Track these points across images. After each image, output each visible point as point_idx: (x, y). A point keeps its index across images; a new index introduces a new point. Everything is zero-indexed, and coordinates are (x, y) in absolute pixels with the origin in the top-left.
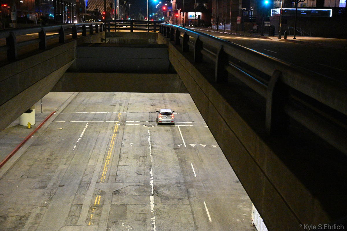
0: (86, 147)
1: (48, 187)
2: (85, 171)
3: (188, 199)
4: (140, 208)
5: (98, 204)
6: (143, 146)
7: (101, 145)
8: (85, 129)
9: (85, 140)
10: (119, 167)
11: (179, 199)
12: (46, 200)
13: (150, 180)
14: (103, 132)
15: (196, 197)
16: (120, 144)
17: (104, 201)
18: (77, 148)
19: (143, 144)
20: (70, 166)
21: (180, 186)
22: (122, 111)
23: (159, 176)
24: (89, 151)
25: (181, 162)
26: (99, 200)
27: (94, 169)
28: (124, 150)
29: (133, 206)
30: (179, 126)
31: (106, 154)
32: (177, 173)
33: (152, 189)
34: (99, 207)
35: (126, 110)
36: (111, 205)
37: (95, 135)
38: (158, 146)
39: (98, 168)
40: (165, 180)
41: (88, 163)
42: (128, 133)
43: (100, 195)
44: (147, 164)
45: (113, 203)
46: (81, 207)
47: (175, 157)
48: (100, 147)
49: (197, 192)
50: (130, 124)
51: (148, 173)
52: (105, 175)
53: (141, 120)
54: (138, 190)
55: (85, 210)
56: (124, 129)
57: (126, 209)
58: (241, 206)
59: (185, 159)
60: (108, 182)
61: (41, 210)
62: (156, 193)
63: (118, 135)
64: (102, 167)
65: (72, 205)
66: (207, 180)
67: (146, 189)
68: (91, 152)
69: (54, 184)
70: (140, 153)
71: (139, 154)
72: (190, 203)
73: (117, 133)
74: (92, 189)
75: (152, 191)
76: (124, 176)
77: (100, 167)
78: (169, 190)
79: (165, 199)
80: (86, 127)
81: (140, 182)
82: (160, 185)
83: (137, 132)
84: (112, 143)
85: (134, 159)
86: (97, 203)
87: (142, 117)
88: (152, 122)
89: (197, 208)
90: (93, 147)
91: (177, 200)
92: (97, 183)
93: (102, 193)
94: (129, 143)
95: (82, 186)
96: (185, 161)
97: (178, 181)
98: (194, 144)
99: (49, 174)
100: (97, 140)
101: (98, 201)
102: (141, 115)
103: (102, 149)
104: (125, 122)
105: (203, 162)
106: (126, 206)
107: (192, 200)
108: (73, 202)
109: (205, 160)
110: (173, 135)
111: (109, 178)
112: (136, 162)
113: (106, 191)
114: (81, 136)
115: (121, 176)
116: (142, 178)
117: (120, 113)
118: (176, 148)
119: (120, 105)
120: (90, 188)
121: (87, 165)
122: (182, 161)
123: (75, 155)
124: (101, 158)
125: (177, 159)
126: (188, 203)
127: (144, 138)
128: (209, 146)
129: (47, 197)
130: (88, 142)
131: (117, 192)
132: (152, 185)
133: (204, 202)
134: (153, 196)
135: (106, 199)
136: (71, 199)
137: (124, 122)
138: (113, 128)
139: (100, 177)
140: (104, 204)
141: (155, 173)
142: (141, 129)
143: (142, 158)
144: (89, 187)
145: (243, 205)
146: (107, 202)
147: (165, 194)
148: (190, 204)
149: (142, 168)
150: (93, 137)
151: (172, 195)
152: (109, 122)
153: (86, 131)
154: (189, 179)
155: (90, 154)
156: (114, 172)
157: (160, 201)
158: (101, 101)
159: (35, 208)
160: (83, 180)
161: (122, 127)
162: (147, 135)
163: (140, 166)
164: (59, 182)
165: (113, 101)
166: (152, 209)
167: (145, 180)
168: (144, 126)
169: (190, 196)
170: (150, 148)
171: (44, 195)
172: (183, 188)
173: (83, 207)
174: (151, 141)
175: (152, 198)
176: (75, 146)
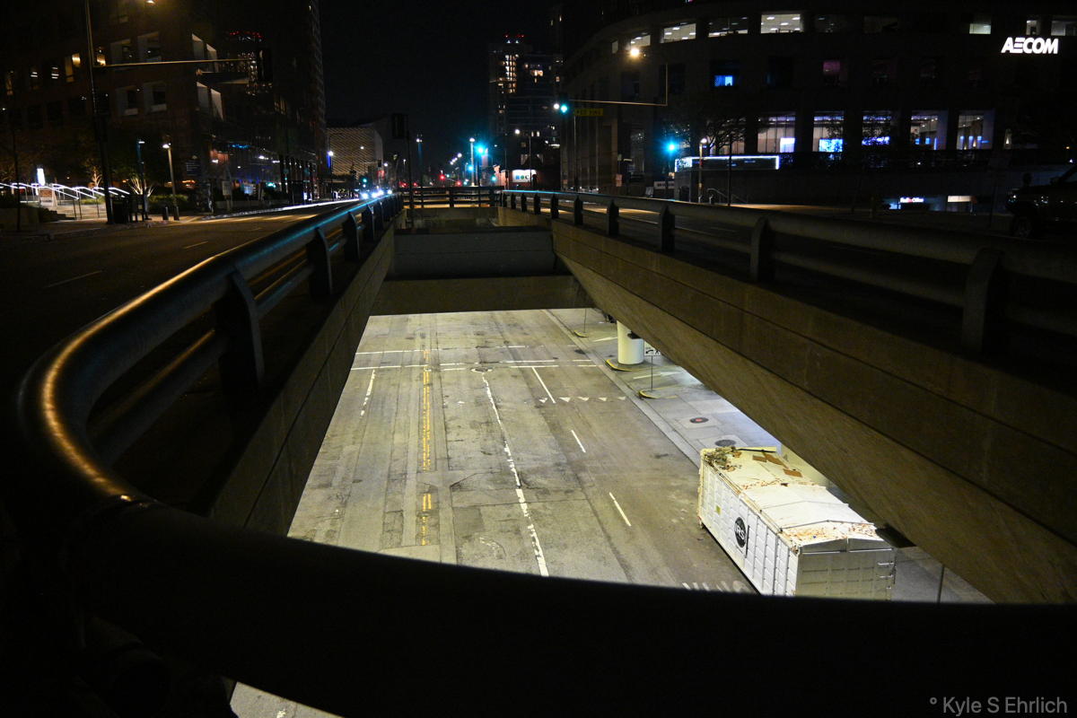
0: (382, 414)
1: (335, 484)
2: (391, 453)
3: (582, 491)
4: (505, 511)
5: (430, 508)
6: (481, 405)
7: (407, 408)
8: (372, 381)
9: (377, 401)
10: (449, 444)
11: (567, 492)
12: (337, 508)
13: (509, 463)
14: (404, 384)
15: (594, 485)
16: (440, 404)
17: (438, 502)
18: (367, 414)
19: (480, 402)
20: (363, 447)
21: (562, 470)
22: (428, 346)
23: (522, 455)
24: (389, 418)
25: (554, 429)
26: (429, 501)
27: (406, 450)
28: (449, 413)
29: (490, 509)
30: (536, 369)
31: (420, 423)
32: (550, 447)
33: (517, 478)
34: (433, 513)
35: (434, 345)
36: (453, 508)
37: (392, 390)
38: (508, 405)
39: (413, 448)
40: (535, 460)
41: (393, 439)
42: (449, 384)
43: (428, 492)
44: (497, 434)
45: (455, 505)
46: (402, 515)
47: (542, 421)
48: (407, 412)
49: (593, 479)
50: (448, 368)
51: (502, 450)
52: (429, 458)
53: (466, 361)
54: (493, 481)
55: (410, 520)
56: (440, 378)
57: (480, 514)
58: (673, 496)
59: (558, 423)
60: (436, 469)
61: (332, 524)
62: (525, 484)
63: (432, 389)
64: (420, 446)
65: (384, 512)
66: (605, 456)
67: (506, 478)
68: (393, 420)
69: (344, 479)
70: (479, 417)
71: (477, 420)
72: (586, 496)
73: (430, 384)
74: (412, 482)
75: (517, 480)
76: (463, 459)
77: (417, 444)
78: (546, 478)
79: (542, 493)
80: (373, 377)
81: (493, 466)
82: (528, 471)
83: (464, 382)
84: (427, 404)
85: (472, 427)
86: (427, 506)
87: (466, 356)
88: (485, 362)
89: (600, 505)
90: (395, 411)
91: (563, 493)
92: (418, 472)
93: (432, 490)
94: (456, 402)
95: (393, 480)
96: (560, 428)
97: (557, 461)
98: (567, 396)
99: (330, 462)
100: (398, 399)
101: (427, 502)
102: (464, 352)
103: (411, 415)
104: (438, 365)
105: (590, 426)
106: (479, 510)
107: (590, 492)
108: (385, 506)
109: (595, 425)
110: (528, 384)
111: (436, 463)
112: (476, 433)
113: (437, 486)
114: (368, 394)
115: (456, 459)
116: (493, 459)
117: (427, 351)
118: (539, 406)
119: (423, 336)
120: (408, 482)
121: (393, 444)
122: (555, 427)
123: (368, 427)
124: (413, 429)
125: (546, 424)
126: (584, 497)
127: (479, 392)
128: (593, 399)
129: (336, 502)
130: (383, 403)
131: (456, 487)
132: (514, 470)
133: (611, 494)
134: (521, 490)
135: (441, 499)
136: (381, 502)
137: (436, 366)
138: (421, 377)
139: (420, 462)
140: (438, 508)
141: (514, 451)
142: (470, 377)
143: (484, 427)
144: (405, 479)
145: (677, 495)
146: (445, 504)
147: (540, 484)
148: (589, 500)
149: (490, 442)
150: (390, 395)
151: (553, 485)
152: (411, 368)
153: (374, 384)
154: (574, 456)
155: (392, 424)
156: (441, 452)
157: (535, 497)
158: (387, 332)
159: (322, 521)
160: (393, 469)
161: (436, 375)
162: (484, 387)
163: (485, 440)
164: (351, 475)
165: (409, 332)
166: (525, 512)
167: (500, 464)
168: (473, 370)
169: (585, 485)
170: (494, 407)
171: (330, 498)
172: (569, 472)
173: (404, 515)
174: (493, 397)
175: (520, 492)
176: (363, 412)
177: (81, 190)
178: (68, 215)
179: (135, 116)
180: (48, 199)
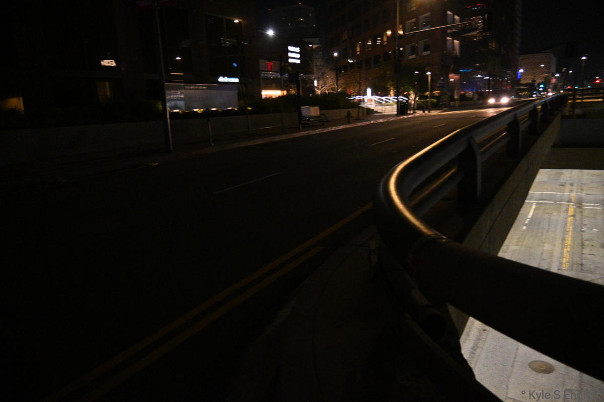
0: (538, 229)
2: (542, 254)
7: (556, 229)
8: (532, 210)
9: (535, 222)
10: (583, 255)
14: (555, 214)
16: (579, 229)
18: (527, 230)
22: (575, 191)
24: (542, 233)
27: (551, 255)
28: (586, 236)
31: (564, 239)
35: (579, 191)
37: (546, 216)
39: (557, 254)
41: (543, 246)
42: (588, 217)
48: (555, 231)
50: (588, 207)
52: (567, 262)
53: (602, 203)
56: (582, 212)
60: (572, 270)
63: (575, 219)
64: (562, 253)
68: (545, 235)
73: (574, 216)
76: (593, 267)
77: (560, 252)
80: (534, 207)
83: (599, 217)
84: (570, 228)
87: (603, 200)
90: (546, 229)
92: (558, 269)
94: (591, 229)
100: (549, 223)
102: (601, 197)
103: (557, 233)
111: (573, 266)
114: (529, 217)
115: (588, 266)
117: (573, 194)
119: (572, 185)
121: (543, 249)
123: (527, 237)
124: (558, 243)
130: (539, 224)
137: (580, 204)
138: (567, 211)
139: (561, 263)
150: (545, 219)
152: (561, 204)
153: (534, 212)
155: (544, 237)
156: (577, 260)
158: (546, 180)
160: (541, 265)
161: (578, 210)
165: (562, 181)
176: (525, 227)
177: (386, 99)
178: (379, 111)
180: (371, 103)
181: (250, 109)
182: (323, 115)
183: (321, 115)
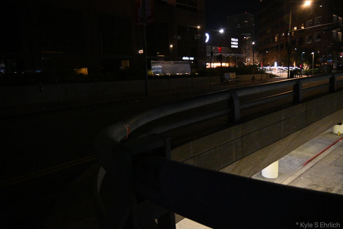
177: (284, 68)
178: (279, 76)
179: (311, 44)
180: (275, 71)
181: (197, 74)
182: (237, 78)
183: (236, 78)
